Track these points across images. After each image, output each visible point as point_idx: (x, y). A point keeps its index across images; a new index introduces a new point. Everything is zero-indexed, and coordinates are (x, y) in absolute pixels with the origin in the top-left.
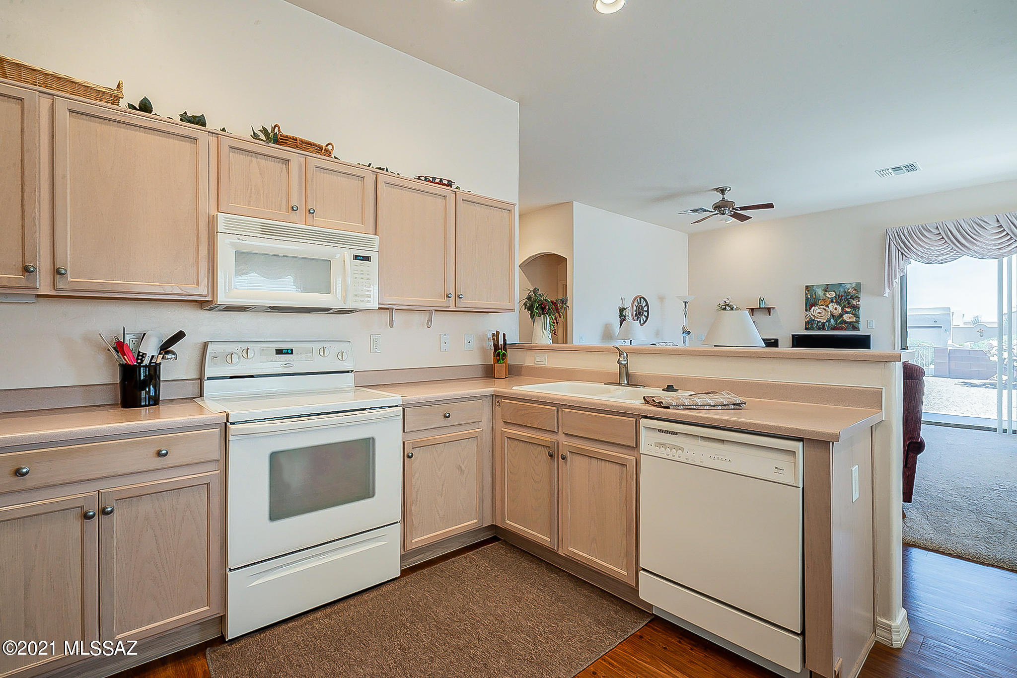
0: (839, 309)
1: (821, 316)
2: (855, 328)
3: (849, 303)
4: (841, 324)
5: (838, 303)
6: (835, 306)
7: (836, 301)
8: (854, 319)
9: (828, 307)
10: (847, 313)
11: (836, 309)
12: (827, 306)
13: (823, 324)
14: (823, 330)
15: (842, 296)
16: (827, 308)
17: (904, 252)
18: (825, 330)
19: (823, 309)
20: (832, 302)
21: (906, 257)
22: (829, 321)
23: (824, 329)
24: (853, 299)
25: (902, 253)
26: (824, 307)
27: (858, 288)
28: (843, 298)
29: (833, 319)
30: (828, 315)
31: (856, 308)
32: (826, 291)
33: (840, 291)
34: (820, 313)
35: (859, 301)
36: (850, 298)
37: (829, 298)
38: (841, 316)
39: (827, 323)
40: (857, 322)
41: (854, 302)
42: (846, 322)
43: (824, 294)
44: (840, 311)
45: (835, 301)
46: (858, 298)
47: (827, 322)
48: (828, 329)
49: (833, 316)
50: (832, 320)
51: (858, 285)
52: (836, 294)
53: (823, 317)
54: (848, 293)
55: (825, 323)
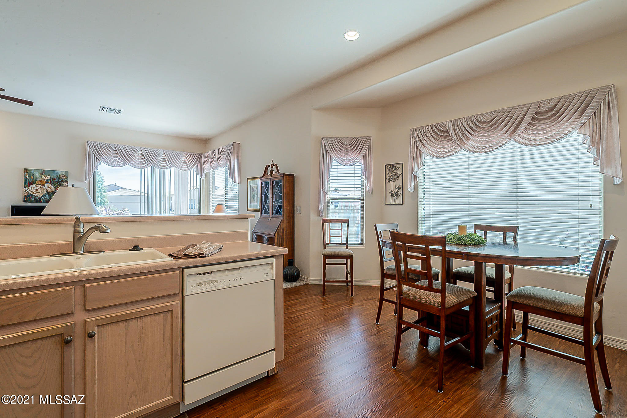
0: (53, 187)
1: (38, 192)
3: (60, 185)
5: (53, 184)
6: (50, 185)
7: (50, 182)
9: (44, 186)
11: (50, 188)
12: (43, 185)
13: (40, 198)
15: (55, 179)
16: (43, 187)
17: (98, 157)
18: (41, 202)
19: (40, 187)
20: (47, 182)
21: (99, 160)
22: (44, 196)
23: (40, 201)
24: (64, 182)
25: (97, 158)
26: (41, 186)
27: (66, 175)
28: (56, 181)
29: (48, 195)
30: (43, 192)
32: (42, 175)
33: (53, 176)
34: (37, 190)
35: (67, 184)
36: (61, 181)
37: (45, 180)
38: (54, 192)
39: (43, 197)
41: (64, 184)
43: (41, 177)
44: (53, 189)
45: (49, 182)
46: (66, 181)
47: (43, 196)
48: (44, 201)
49: (48, 193)
51: (67, 173)
52: (50, 177)
53: (40, 193)
54: (59, 178)
55: (41, 197)
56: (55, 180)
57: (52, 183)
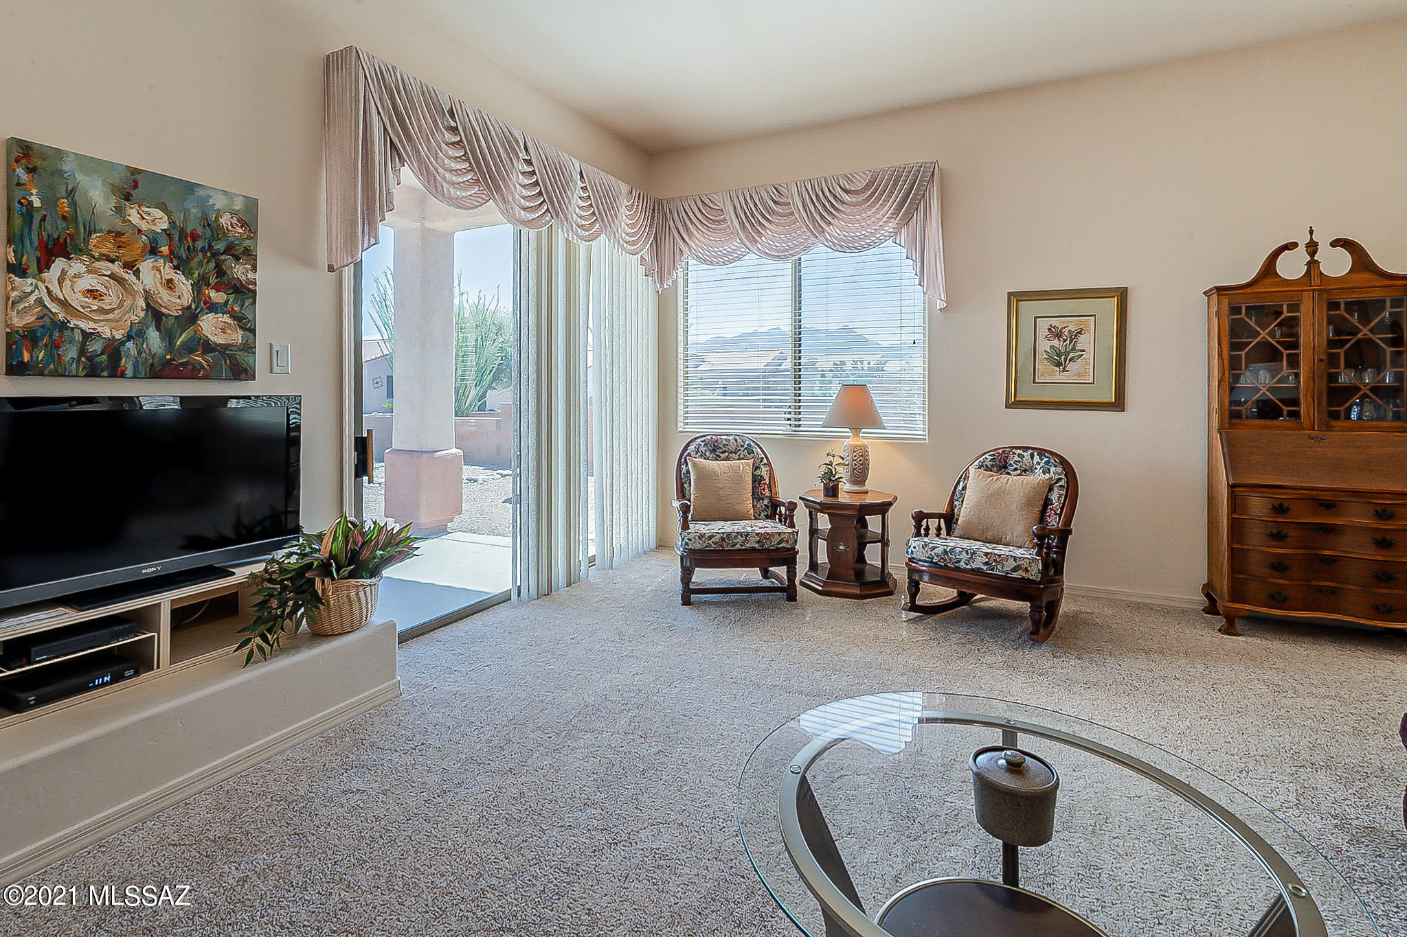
0: (184, 286)
1: (102, 311)
2: (242, 372)
3: (220, 272)
4: (191, 351)
5: (180, 264)
6: (168, 272)
7: (171, 252)
8: (237, 337)
9: (137, 273)
10: (212, 308)
11: (170, 284)
12: (129, 266)
13: (114, 350)
14: (113, 375)
15: (194, 236)
16: (129, 277)
18: (122, 375)
19: (113, 276)
20: (154, 251)
22: (136, 334)
23: (116, 373)
24: (237, 258)
26: (116, 268)
27: (250, 218)
28: (198, 245)
29: (158, 329)
30: (132, 309)
31: (244, 292)
32: (127, 197)
33: (187, 213)
34: (92, 293)
35: (254, 268)
36: (224, 253)
37: (140, 231)
38: (190, 317)
39: (130, 344)
40: (249, 348)
41: (239, 271)
42: (208, 347)
43: (119, 210)
44: (186, 299)
45: (165, 249)
46: (248, 255)
47: (129, 337)
48: (136, 367)
49: (155, 314)
50: (153, 335)
51: (252, 205)
52: (172, 223)
53: (110, 316)
54: (216, 231)
55: (123, 343)
56: (194, 240)
57: (179, 258)
